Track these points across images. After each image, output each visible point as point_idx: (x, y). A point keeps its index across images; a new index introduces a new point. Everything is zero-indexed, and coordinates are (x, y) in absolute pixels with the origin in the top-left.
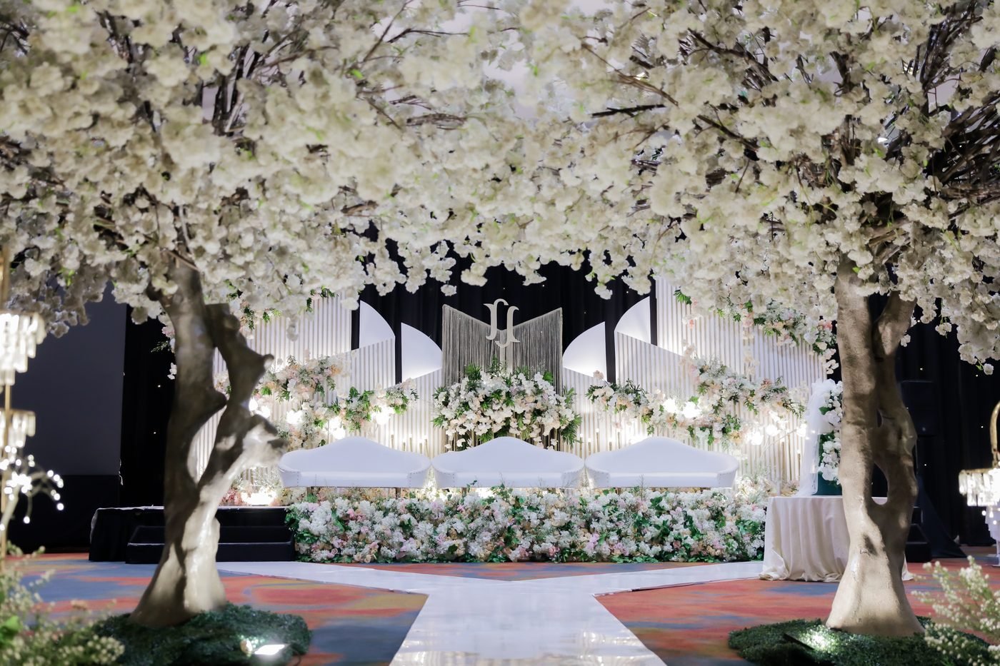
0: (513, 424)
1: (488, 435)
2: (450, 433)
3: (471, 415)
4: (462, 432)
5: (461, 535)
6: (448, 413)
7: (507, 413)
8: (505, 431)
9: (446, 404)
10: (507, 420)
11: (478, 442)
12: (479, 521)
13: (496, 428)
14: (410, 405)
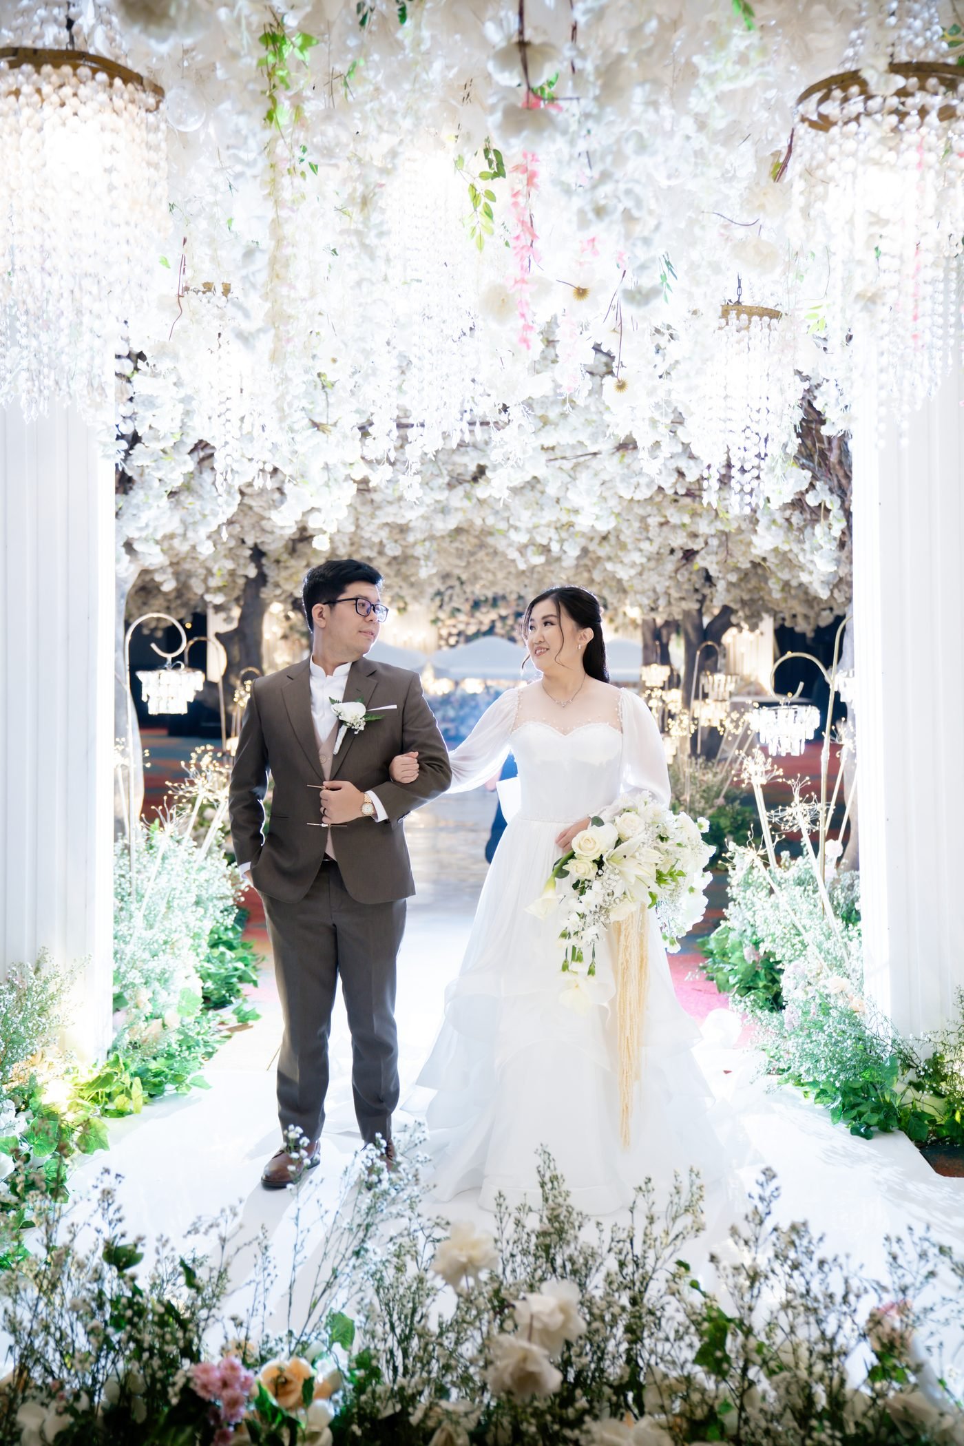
0: (499, 625)
1: (478, 634)
2: (444, 632)
3: (462, 617)
4: (455, 631)
5: (452, 720)
6: (442, 615)
7: (493, 615)
8: (491, 631)
9: (441, 606)
10: (493, 622)
11: (469, 639)
12: (467, 710)
13: (485, 628)
14: (410, 608)
